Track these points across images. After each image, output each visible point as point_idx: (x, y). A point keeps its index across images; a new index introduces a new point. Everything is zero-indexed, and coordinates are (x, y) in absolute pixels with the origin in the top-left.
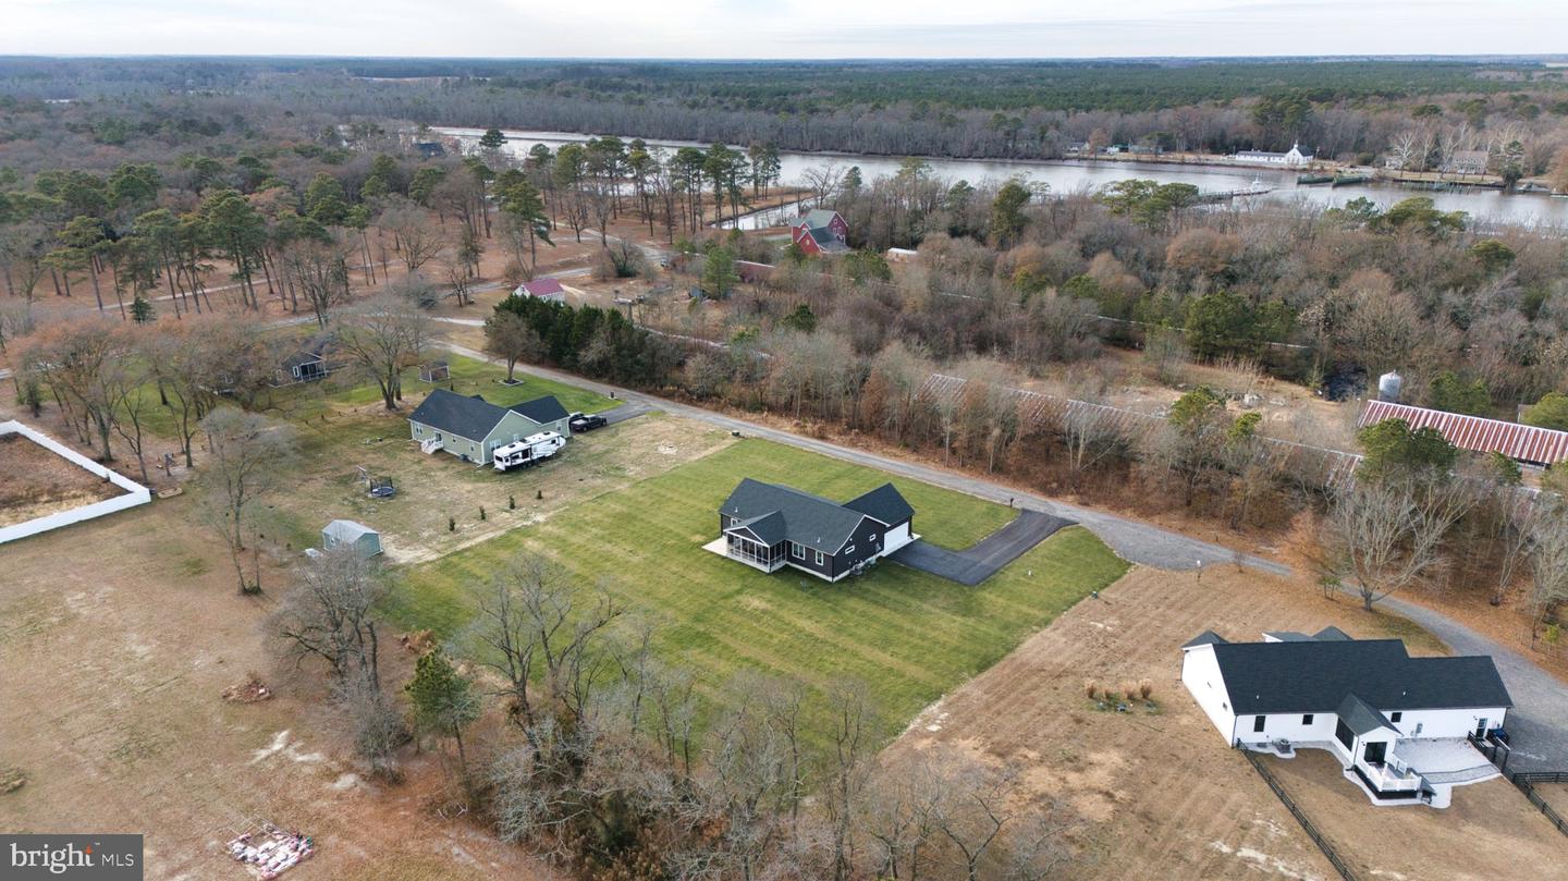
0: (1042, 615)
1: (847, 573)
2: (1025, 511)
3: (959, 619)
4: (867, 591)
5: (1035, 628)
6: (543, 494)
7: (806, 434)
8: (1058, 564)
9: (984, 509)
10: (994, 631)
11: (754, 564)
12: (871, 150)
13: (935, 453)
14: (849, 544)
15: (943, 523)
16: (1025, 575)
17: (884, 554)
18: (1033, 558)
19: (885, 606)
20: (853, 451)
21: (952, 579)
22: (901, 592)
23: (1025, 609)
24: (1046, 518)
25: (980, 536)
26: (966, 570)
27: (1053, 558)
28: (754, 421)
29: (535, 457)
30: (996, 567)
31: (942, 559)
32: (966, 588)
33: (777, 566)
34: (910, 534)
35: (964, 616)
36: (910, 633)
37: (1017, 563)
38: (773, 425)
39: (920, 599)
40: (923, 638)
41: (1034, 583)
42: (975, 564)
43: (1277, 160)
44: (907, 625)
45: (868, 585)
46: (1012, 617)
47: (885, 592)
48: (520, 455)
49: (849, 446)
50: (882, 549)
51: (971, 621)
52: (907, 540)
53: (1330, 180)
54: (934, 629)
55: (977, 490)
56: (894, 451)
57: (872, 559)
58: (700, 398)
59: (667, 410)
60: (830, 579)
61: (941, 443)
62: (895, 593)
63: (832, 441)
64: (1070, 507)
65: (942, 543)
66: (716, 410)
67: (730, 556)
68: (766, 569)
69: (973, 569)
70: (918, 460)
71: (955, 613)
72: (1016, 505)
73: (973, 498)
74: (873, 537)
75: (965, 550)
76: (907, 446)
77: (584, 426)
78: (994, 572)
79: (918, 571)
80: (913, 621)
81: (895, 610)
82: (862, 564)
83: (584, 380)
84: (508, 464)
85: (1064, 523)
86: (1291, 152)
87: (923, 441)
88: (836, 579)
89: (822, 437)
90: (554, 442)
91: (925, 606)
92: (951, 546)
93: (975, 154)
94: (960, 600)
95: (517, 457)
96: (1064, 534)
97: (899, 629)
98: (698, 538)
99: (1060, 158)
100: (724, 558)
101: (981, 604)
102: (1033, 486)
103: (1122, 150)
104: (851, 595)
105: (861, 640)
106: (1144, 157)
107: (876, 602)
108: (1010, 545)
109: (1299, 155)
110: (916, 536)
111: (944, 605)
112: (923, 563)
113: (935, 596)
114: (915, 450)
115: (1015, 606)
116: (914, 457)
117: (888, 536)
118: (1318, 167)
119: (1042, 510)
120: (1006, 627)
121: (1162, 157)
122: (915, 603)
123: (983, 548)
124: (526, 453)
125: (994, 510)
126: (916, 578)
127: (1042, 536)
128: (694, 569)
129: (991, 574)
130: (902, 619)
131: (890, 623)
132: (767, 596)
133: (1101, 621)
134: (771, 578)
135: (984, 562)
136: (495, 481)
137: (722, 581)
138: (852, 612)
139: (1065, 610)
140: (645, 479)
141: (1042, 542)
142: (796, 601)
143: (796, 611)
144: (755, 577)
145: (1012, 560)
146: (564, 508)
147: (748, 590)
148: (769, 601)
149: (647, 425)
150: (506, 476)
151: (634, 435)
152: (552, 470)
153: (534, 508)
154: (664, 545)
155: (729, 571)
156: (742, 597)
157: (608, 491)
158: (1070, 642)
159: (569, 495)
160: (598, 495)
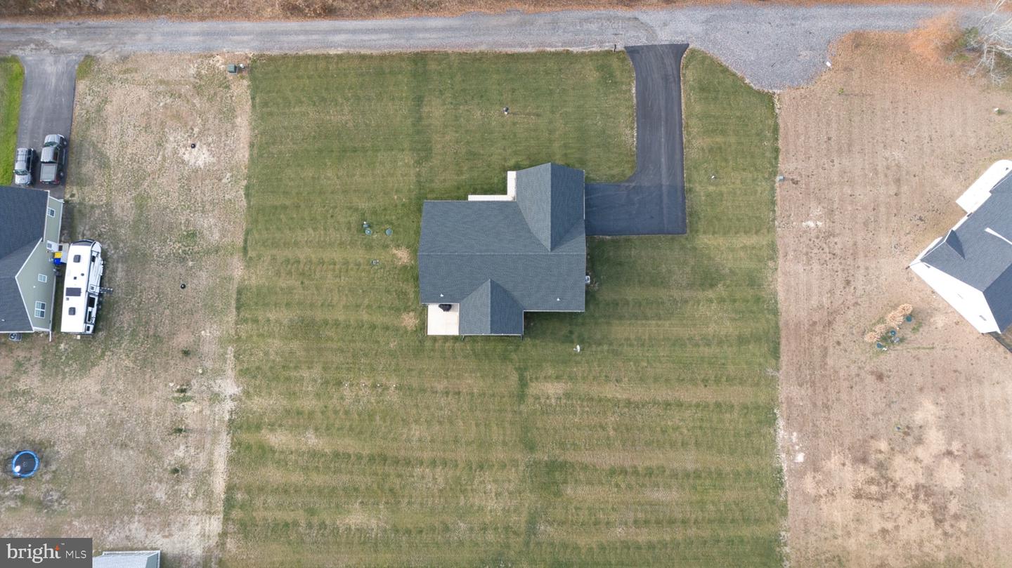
0: (764, 241)
2: (630, 51)
3: (711, 293)
4: (616, 304)
5: (771, 265)
7: (300, 11)
8: (720, 140)
9: (596, 75)
10: (747, 292)
16: (710, 180)
19: (646, 318)
21: (662, 233)
23: (745, 240)
25: (628, 133)
26: (660, 207)
30: (679, 184)
31: (629, 202)
32: (682, 239)
35: (711, 286)
37: (689, 163)
41: (723, 189)
42: (660, 191)
45: (609, 295)
46: (745, 261)
51: (723, 292)
54: (705, 323)
55: (563, 36)
59: (86, 47)
62: (637, 289)
64: (661, 15)
65: (608, 171)
69: (665, 200)
73: (571, 58)
75: (636, 170)
78: (683, 193)
81: (658, 317)
89: (327, 11)
91: (675, 294)
92: (619, 171)
94: (692, 263)
100: (464, 338)
101: (711, 258)
104: (608, 319)
111: (685, 280)
112: (621, 221)
113: (670, 273)
115: (736, 239)
119: (643, 38)
122: (664, 295)
123: (646, 154)
124: (90, 302)
125: (603, 69)
126: (634, 252)
127: (675, 94)
128: (454, 374)
129: (684, 198)
130: (671, 328)
131: (668, 339)
132: (551, 372)
133: (808, 218)
134: (528, 340)
135: (665, 182)
136: (103, 353)
137: (494, 376)
138: (631, 345)
139: (774, 220)
140: (242, 237)
141: (683, 106)
142: (577, 363)
143: (591, 377)
144: (515, 351)
145: (682, 161)
146: (231, 350)
147: (528, 375)
148: (558, 378)
149: (108, 107)
150: (101, 334)
151: (124, 146)
152: (132, 288)
153: (202, 374)
154: (392, 354)
155: (487, 355)
156: (534, 389)
157: (233, 287)
158: (808, 268)
159: (208, 325)
160: (233, 303)
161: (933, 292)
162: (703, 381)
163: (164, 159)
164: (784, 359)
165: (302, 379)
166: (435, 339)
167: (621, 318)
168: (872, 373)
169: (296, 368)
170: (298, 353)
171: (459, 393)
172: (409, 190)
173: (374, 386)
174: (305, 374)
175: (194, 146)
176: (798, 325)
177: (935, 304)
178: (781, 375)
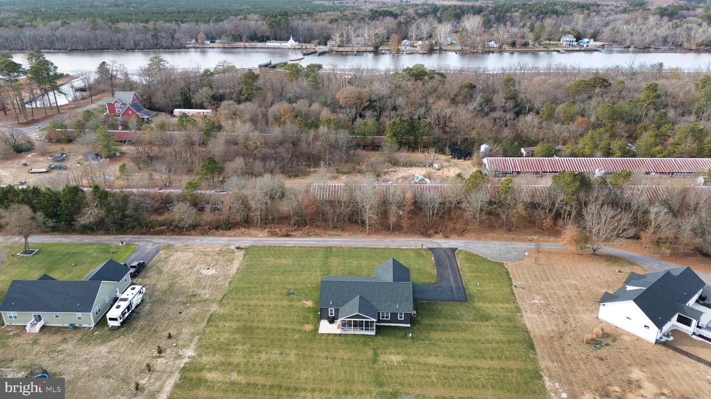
0: (511, 306)
2: (430, 249)
3: (487, 323)
4: (432, 325)
5: (519, 315)
7: (275, 235)
9: (414, 254)
10: (508, 324)
11: (364, 332)
12: (73, 48)
18: (467, 275)
21: (455, 301)
24: (443, 250)
25: (432, 271)
26: (453, 293)
28: (234, 236)
29: (134, 308)
30: (461, 286)
32: (466, 304)
36: (481, 342)
37: (465, 280)
38: (250, 235)
39: (458, 319)
40: (489, 342)
42: (452, 288)
43: (284, 44)
44: (474, 338)
45: (428, 322)
46: (504, 313)
48: (126, 310)
49: (306, 237)
51: (493, 323)
53: (316, 52)
54: (486, 334)
58: (188, 230)
59: (171, 242)
60: (408, 325)
62: (444, 320)
63: (295, 236)
64: (444, 241)
65: (423, 280)
66: (203, 234)
67: (343, 332)
68: (372, 333)
69: (454, 290)
70: (350, 235)
71: (482, 321)
73: (401, 249)
75: (437, 281)
78: (464, 289)
79: (435, 302)
81: (458, 331)
85: (452, 250)
86: (290, 41)
89: (288, 236)
90: (140, 293)
91: (466, 323)
92: (429, 281)
93: (138, 47)
94: (474, 312)
95: (125, 313)
96: (460, 256)
98: (308, 327)
99: (185, 48)
100: (340, 335)
101: (484, 311)
103: (211, 42)
104: (428, 330)
106: (226, 46)
107: (444, 330)
108: (449, 270)
109: (293, 42)
111: (471, 318)
112: (432, 296)
113: (462, 315)
115: (497, 305)
118: (304, 47)
119: (436, 246)
120: (509, 319)
121: (233, 45)
122: (460, 323)
123: (442, 277)
124: (128, 308)
126: (440, 307)
127: (454, 260)
128: (333, 350)
129: (465, 291)
130: (467, 336)
131: (465, 340)
132: (393, 351)
133: (534, 299)
134: (379, 337)
135: (453, 285)
136: (119, 337)
137: (358, 351)
138: (443, 342)
139: (516, 299)
140: (221, 297)
141: (458, 264)
142: (410, 347)
143: (419, 354)
144: (371, 341)
145: (461, 279)
146: (196, 338)
147: (379, 352)
148: (398, 353)
149: (172, 257)
150: (122, 329)
151: (173, 267)
152: (151, 312)
153: (175, 346)
154: (295, 341)
155: (353, 342)
156: (382, 358)
157: (209, 314)
158: (540, 316)
159: (188, 327)
160: (207, 320)
161: (617, 327)
162: (490, 358)
163: (191, 272)
164: (538, 351)
165: (237, 349)
166: (322, 334)
167: (435, 330)
168: (596, 357)
169: (235, 345)
170: (238, 339)
171: (335, 358)
172: (317, 283)
173: (282, 354)
174: (239, 347)
175: (208, 269)
176: (542, 337)
177: (620, 332)
178: (539, 357)
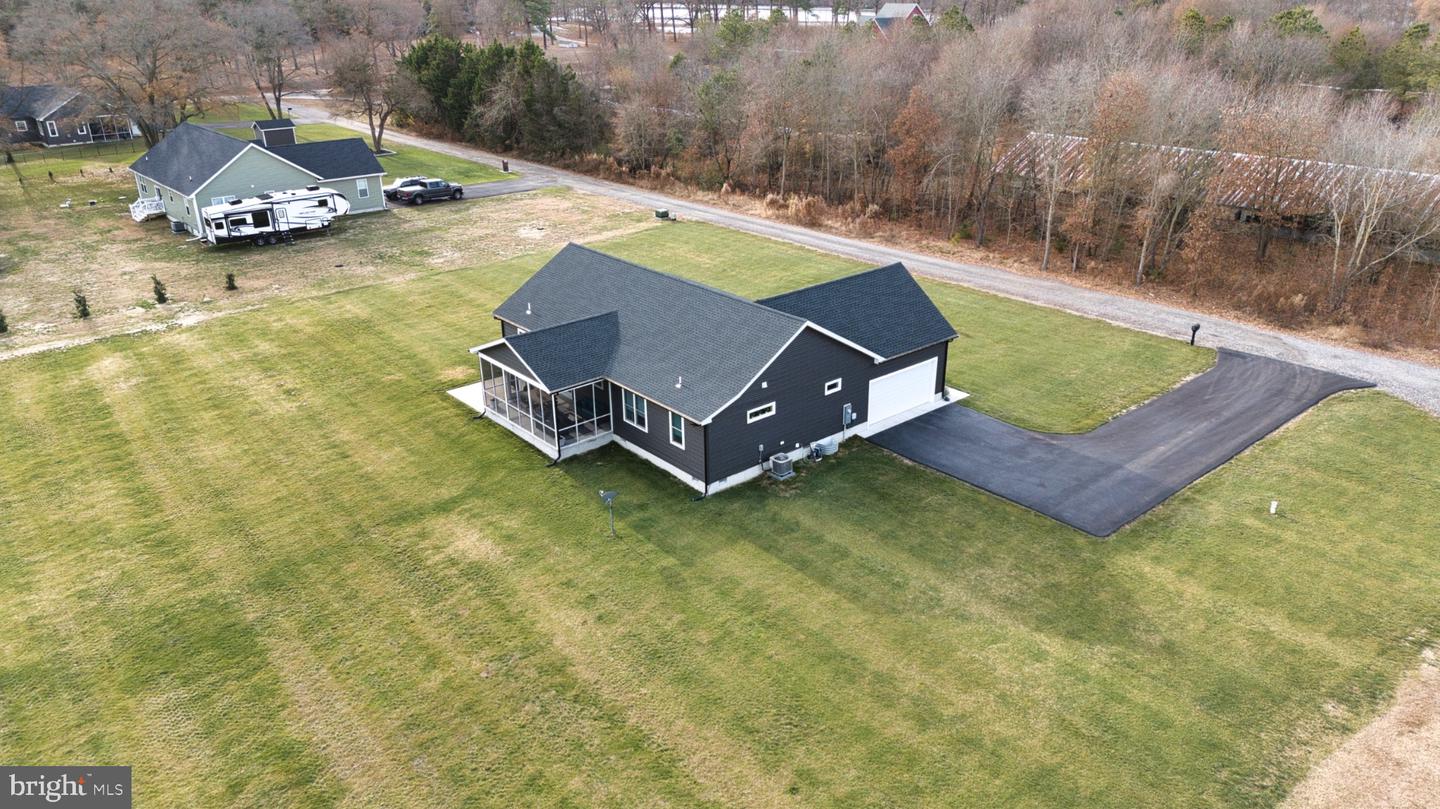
0: (1347, 656)
1: (752, 473)
2: (1227, 355)
3: (1054, 645)
4: (790, 528)
5: (1334, 710)
6: (238, 282)
7: (787, 219)
8: (1353, 487)
9: (1126, 346)
10: (1184, 712)
11: (529, 436)
13: (1023, 249)
14: (754, 397)
15: (1025, 371)
16: (1260, 511)
17: (865, 430)
18: (1270, 465)
19: (825, 580)
20: (864, 244)
21: (1041, 510)
22: (885, 537)
23: (1279, 625)
24: (1287, 374)
25: (1118, 403)
26: (1082, 485)
27: (1326, 467)
28: (706, 203)
29: (284, 227)
30: (1171, 481)
31: (1020, 452)
32: (1080, 540)
33: (582, 445)
34: (941, 387)
35: (1072, 635)
36: (884, 690)
37: (1229, 473)
38: (736, 207)
39: (939, 566)
40: (925, 716)
41: (1290, 536)
42: (1111, 469)
44: (879, 656)
45: (799, 512)
46: (1241, 658)
47: (839, 533)
48: (249, 219)
49: (858, 237)
50: (862, 417)
51: (1097, 659)
52: (934, 402)
54: (970, 680)
55: (1109, 310)
56: (940, 244)
57: (831, 442)
58: (633, 171)
59: (576, 186)
60: (699, 485)
61: (1036, 232)
62: (871, 538)
64: (1339, 350)
65: (1020, 413)
67: (490, 414)
68: (550, 450)
69: (1103, 483)
70: (985, 259)
71: (1044, 623)
72: (1205, 339)
73: (1098, 324)
74: (834, 386)
75: (1080, 433)
76: (967, 237)
77: (419, 195)
78: (1165, 496)
79: (944, 478)
80: (902, 641)
81: (856, 595)
82: (798, 454)
83: (488, 155)
84: (223, 233)
85: (1334, 385)
87: (1002, 230)
88: (716, 487)
89: (812, 223)
90: (323, 203)
91: (952, 592)
92: (1041, 420)
94: (1063, 578)
95: (243, 222)
96: (1342, 409)
97: (846, 666)
98: (455, 373)
100: (477, 418)
101: (1127, 597)
102: (1238, 307)
104: (744, 532)
105: (706, 705)
107: (803, 565)
108: (1204, 425)
110: (955, 395)
111: (1011, 589)
112: (960, 459)
113: (984, 559)
114: (984, 243)
115: (1247, 616)
116: (978, 255)
117: (878, 387)
119: (1271, 352)
120: (1223, 696)
122: (918, 576)
123: (1129, 430)
124: (260, 218)
125: (1150, 350)
126: (935, 499)
127: (1285, 409)
129: (1156, 503)
135: (1134, 466)
140: (453, 269)
145: (1213, 467)
147: (471, 504)
149: (527, 201)
151: (494, 211)
153: (203, 303)
154: (372, 382)
157: (368, 283)
160: (344, 289)
163: (504, 225)
175: (541, 229)
